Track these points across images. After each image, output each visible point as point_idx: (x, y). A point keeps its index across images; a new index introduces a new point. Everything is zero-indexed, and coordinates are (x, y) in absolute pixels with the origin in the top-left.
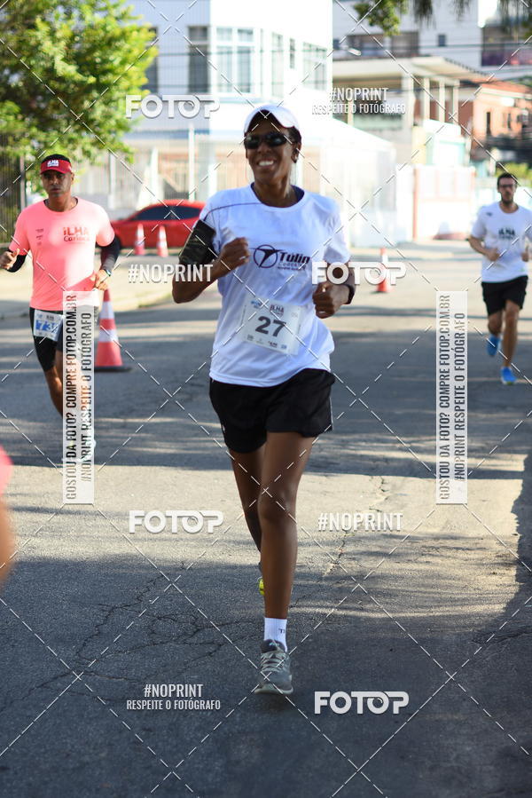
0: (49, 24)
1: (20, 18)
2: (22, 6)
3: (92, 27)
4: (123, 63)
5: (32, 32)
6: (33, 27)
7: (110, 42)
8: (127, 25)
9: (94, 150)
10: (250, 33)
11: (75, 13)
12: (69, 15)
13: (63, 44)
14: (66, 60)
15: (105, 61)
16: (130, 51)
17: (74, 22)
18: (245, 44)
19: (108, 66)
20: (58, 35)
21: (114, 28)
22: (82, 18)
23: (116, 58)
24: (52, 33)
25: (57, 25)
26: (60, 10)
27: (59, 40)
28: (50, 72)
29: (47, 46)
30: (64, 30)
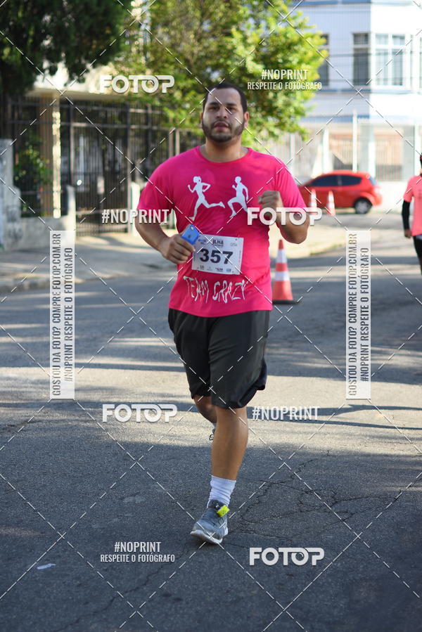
0: (242, 32)
1: (220, 28)
2: (221, 19)
3: (276, 34)
4: (300, 62)
5: (228, 39)
6: (229, 35)
7: (290, 47)
8: (303, 33)
9: (276, 131)
10: (402, 38)
11: (263, 24)
12: (257, 25)
13: (253, 48)
14: (255, 60)
15: (286, 61)
16: (305, 53)
17: (262, 31)
18: (399, 47)
19: (288, 65)
20: (249, 41)
21: (293, 35)
22: (268, 27)
23: (294, 59)
24: (244, 39)
25: (248, 33)
26: (251, 22)
27: (250, 45)
28: (243, 69)
29: (240, 50)
30: (253, 37)
